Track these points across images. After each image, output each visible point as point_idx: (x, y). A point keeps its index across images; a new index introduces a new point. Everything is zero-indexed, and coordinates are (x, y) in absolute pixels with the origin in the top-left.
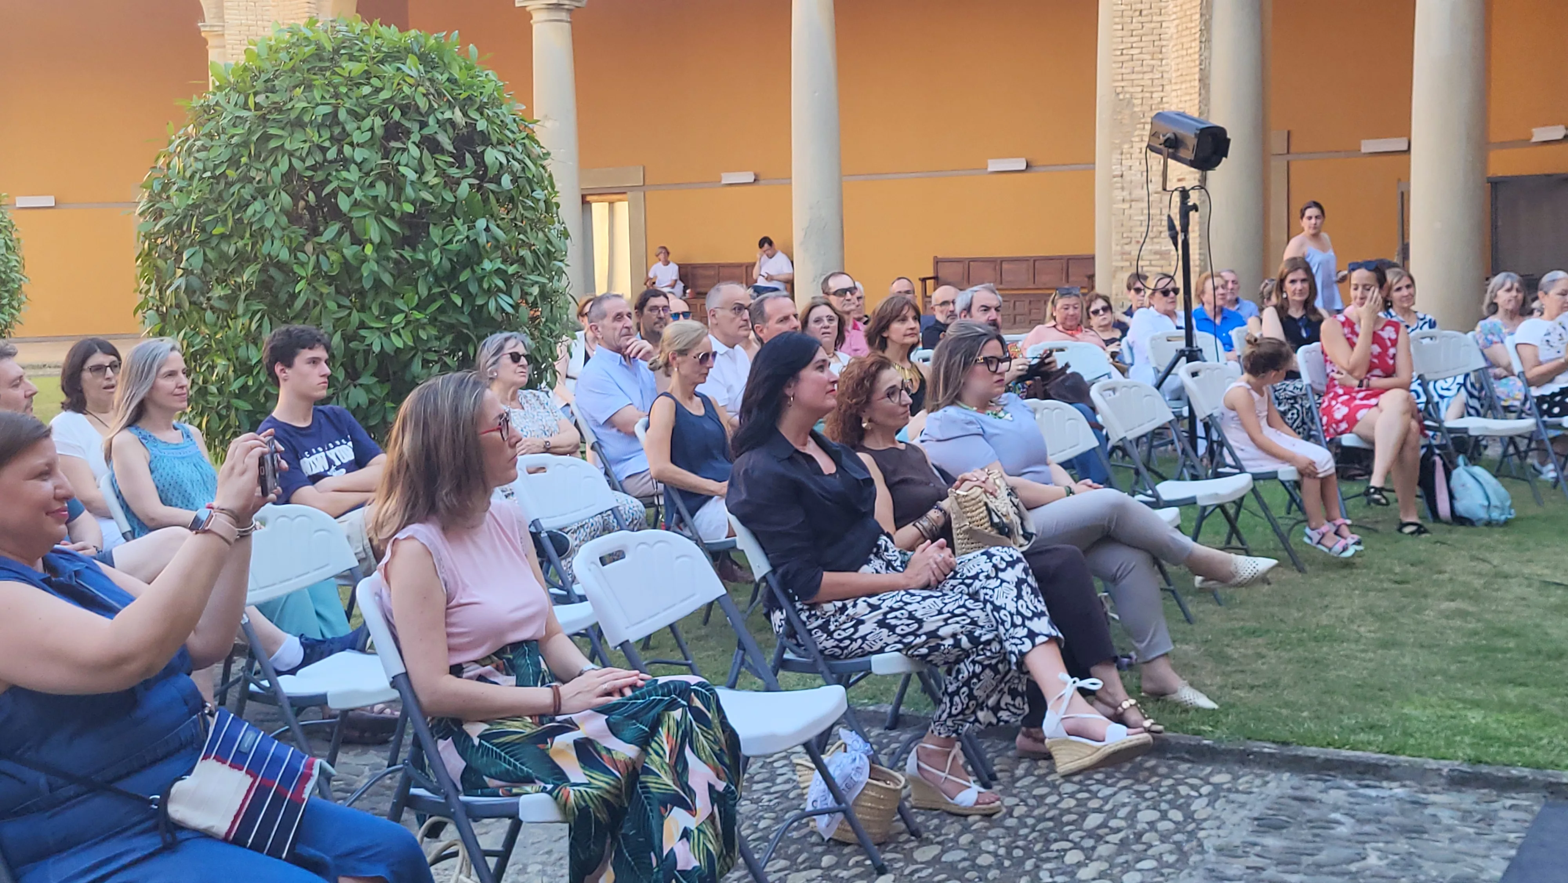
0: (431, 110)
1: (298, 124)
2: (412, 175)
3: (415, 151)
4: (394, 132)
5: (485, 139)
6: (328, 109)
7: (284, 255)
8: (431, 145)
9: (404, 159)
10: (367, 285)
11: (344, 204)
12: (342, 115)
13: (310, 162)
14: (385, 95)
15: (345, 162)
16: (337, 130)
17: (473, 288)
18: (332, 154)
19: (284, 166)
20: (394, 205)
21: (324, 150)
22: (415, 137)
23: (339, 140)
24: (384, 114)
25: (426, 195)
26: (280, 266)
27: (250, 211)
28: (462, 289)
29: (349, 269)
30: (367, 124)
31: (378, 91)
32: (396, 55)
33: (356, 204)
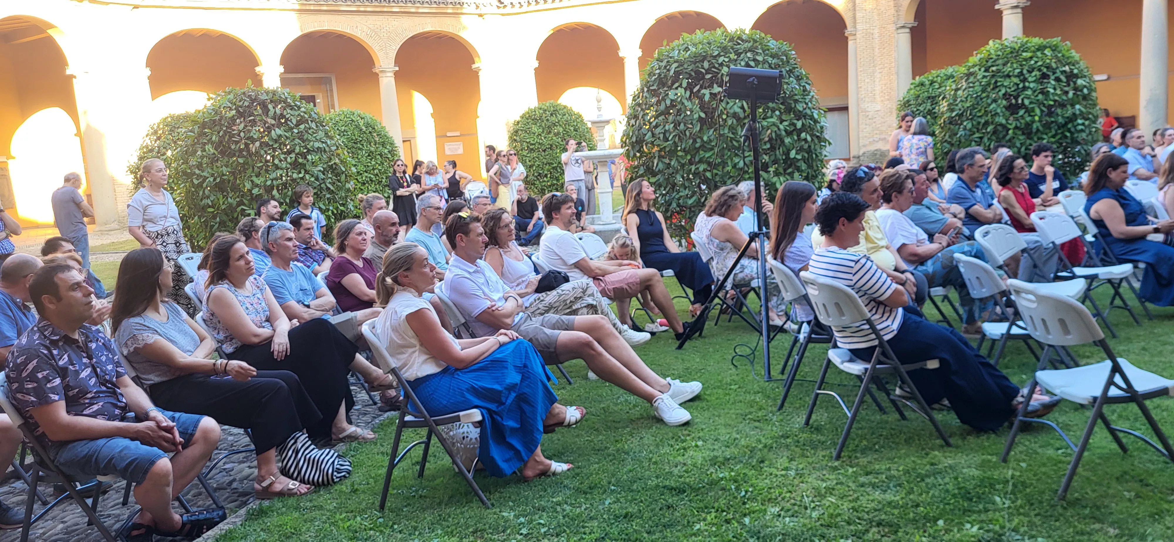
0: (1057, 68)
1: (1008, 76)
2: (1052, 91)
3: (1053, 82)
4: (1044, 76)
5: (1077, 76)
6: (1018, 71)
7: (1004, 122)
8: (1058, 80)
9: (1049, 85)
10: (1034, 130)
11: (1027, 102)
12: (1025, 72)
13: (1013, 89)
14: (1040, 63)
15: (1025, 88)
16: (1022, 78)
17: (1073, 130)
18: (1021, 86)
19: (1003, 91)
20: (1045, 102)
21: (1018, 85)
22: (1053, 77)
23: (1025, 80)
24: (1040, 70)
25: (1057, 98)
26: (1001, 125)
27: (991, 107)
28: (1069, 130)
29: (1029, 125)
30: (1033, 74)
31: (1036, 62)
32: (1041, 48)
33: (1031, 103)
